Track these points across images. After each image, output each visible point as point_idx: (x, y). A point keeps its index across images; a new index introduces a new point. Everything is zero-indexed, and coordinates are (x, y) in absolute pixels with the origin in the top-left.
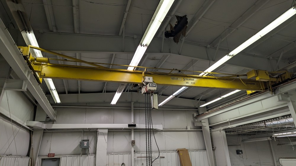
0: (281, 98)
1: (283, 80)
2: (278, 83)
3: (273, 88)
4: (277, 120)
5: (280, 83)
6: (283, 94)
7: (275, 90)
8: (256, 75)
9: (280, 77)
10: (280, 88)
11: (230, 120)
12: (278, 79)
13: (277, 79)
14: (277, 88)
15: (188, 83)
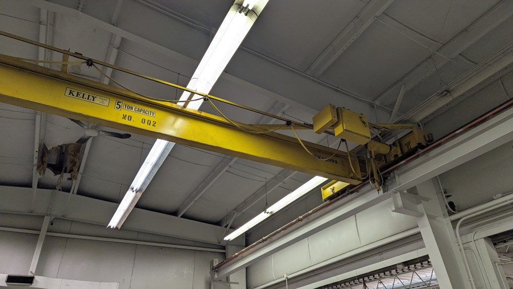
0: (400, 203)
1: (406, 150)
2: (392, 159)
3: (381, 174)
4: (392, 275)
5: (398, 160)
6: (406, 192)
7: (385, 179)
8: (336, 119)
9: (398, 145)
10: (399, 175)
11: (290, 277)
12: (394, 148)
13: (391, 149)
14: (392, 174)
15: (130, 118)
